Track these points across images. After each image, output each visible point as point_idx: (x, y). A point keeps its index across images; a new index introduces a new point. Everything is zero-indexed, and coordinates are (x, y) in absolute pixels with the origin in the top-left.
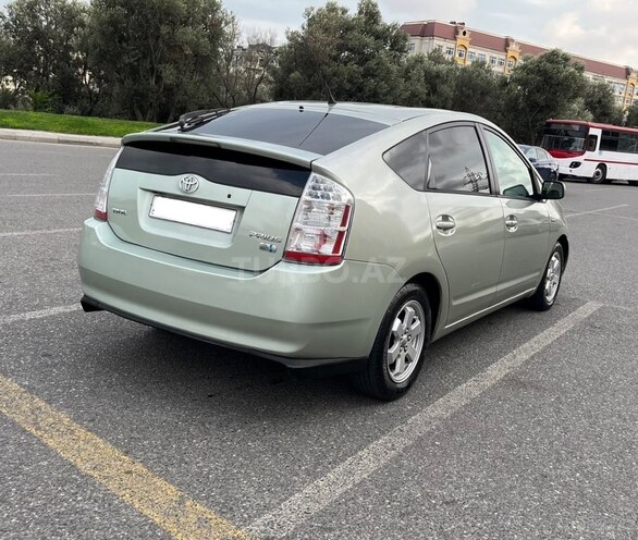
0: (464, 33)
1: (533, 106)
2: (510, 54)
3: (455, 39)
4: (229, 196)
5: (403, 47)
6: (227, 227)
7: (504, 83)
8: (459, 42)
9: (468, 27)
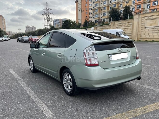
4: (127, 50)
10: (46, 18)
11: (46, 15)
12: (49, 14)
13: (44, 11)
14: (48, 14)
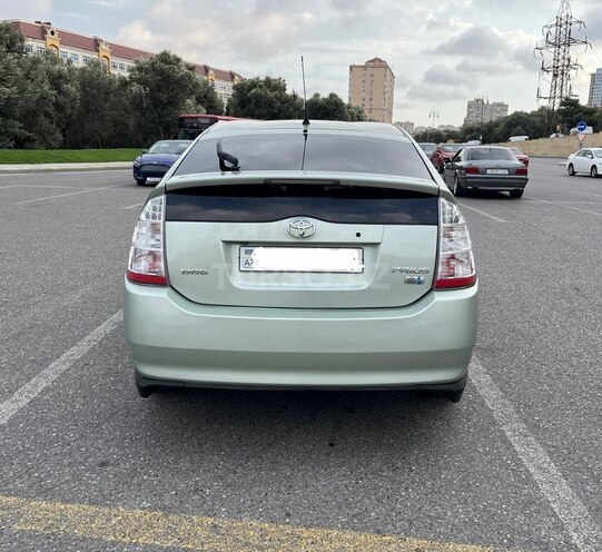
0: (53, 33)
1: (157, 104)
2: (102, 53)
3: (44, 39)
4: (358, 235)
5: (21, 48)
6: (358, 267)
7: (124, 83)
8: (49, 42)
9: (54, 27)
10: (549, 63)
11: (553, 50)
12: (569, 41)
13: (546, 30)
14: (564, 44)
